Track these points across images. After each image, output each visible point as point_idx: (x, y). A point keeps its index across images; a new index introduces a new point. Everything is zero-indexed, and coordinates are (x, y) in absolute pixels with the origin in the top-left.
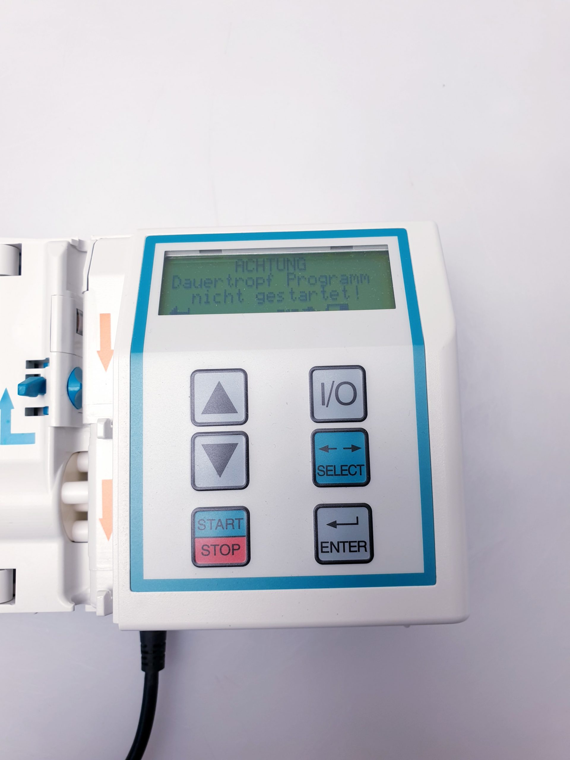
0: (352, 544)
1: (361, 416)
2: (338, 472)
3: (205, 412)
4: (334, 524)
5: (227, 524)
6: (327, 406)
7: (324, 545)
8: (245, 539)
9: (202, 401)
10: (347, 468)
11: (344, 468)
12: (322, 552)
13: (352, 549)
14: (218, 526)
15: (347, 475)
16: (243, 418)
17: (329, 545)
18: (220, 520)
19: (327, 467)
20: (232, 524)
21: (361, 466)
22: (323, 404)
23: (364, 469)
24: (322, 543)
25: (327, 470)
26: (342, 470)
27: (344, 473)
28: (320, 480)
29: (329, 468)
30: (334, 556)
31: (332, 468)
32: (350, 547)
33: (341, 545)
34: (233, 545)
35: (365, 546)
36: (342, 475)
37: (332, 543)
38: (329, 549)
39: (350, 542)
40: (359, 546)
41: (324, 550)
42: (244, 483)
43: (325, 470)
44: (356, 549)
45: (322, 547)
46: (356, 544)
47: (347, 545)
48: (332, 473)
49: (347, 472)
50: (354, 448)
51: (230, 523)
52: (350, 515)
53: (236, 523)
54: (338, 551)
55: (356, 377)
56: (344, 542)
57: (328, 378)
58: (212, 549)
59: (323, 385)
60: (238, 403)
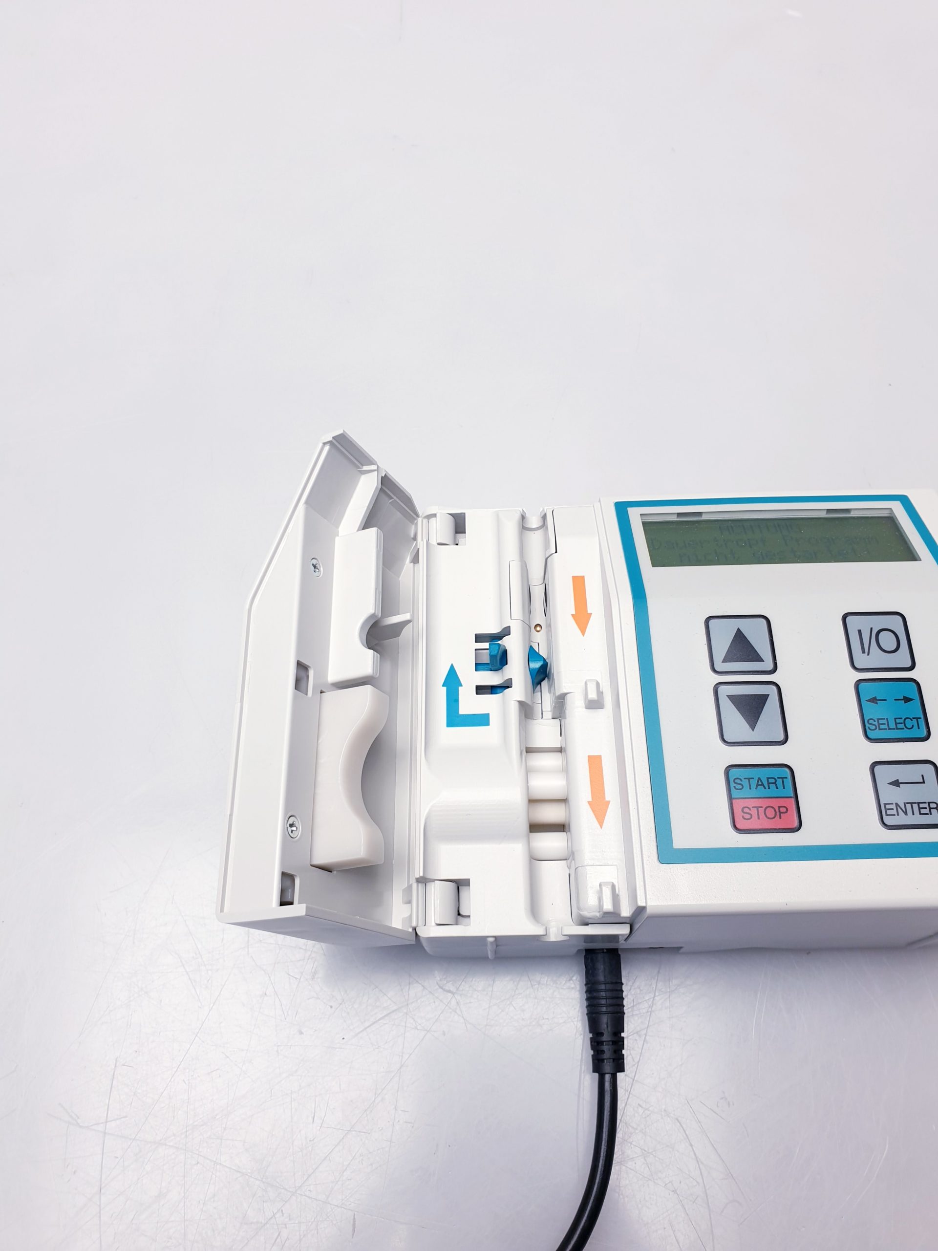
0: (922, 806)
1: (909, 664)
2: (893, 725)
3: (724, 661)
4: (896, 783)
5: (769, 784)
6: (868, 655)
7: (888, 807)
8: (793, 800)
9: (720, 651)
10: (902, 721)
11: (898, 721)
12: (887, 815)
13: (923, 811)
14: (758, 785)
15: (903, 729)
16: (770, 667)
17: (894, 806)
18: (759, 779)
19: (878, 720)
20: (775, 783)
21: (917, 719)
22: (864, 652)
23: (922, 722)
24: (885, 804)
25: (879, 724)
26: (896, 724)
27: (899, 726)
28: (871, 734)
29: (881, 722)
30: (902, 819)
31: (885, 721)
32: (920, 809)
33: (909, 806)
34: (779, 807)
36: (897, 729)
37: (897, 805)
38: (894, 812)
39: (919, 803)
40: (930, 809)
41: (889, 812)
42: (781, 737)
43: (876, 723)
44: (927, 811)
45: (886, 810)
46: (926, 805)
47: (915, 806)
48: (886, 726)
49: (902, 726)
50: (907, 700)
51: (772, 782)
52: (913, 773)
53: (779, 782)
54: (906, 813)
55: (895, 624)
56: (912, 804)
57: (864, 624)
58: (754, 812)
59: (860, 631)
60: (763, 650)
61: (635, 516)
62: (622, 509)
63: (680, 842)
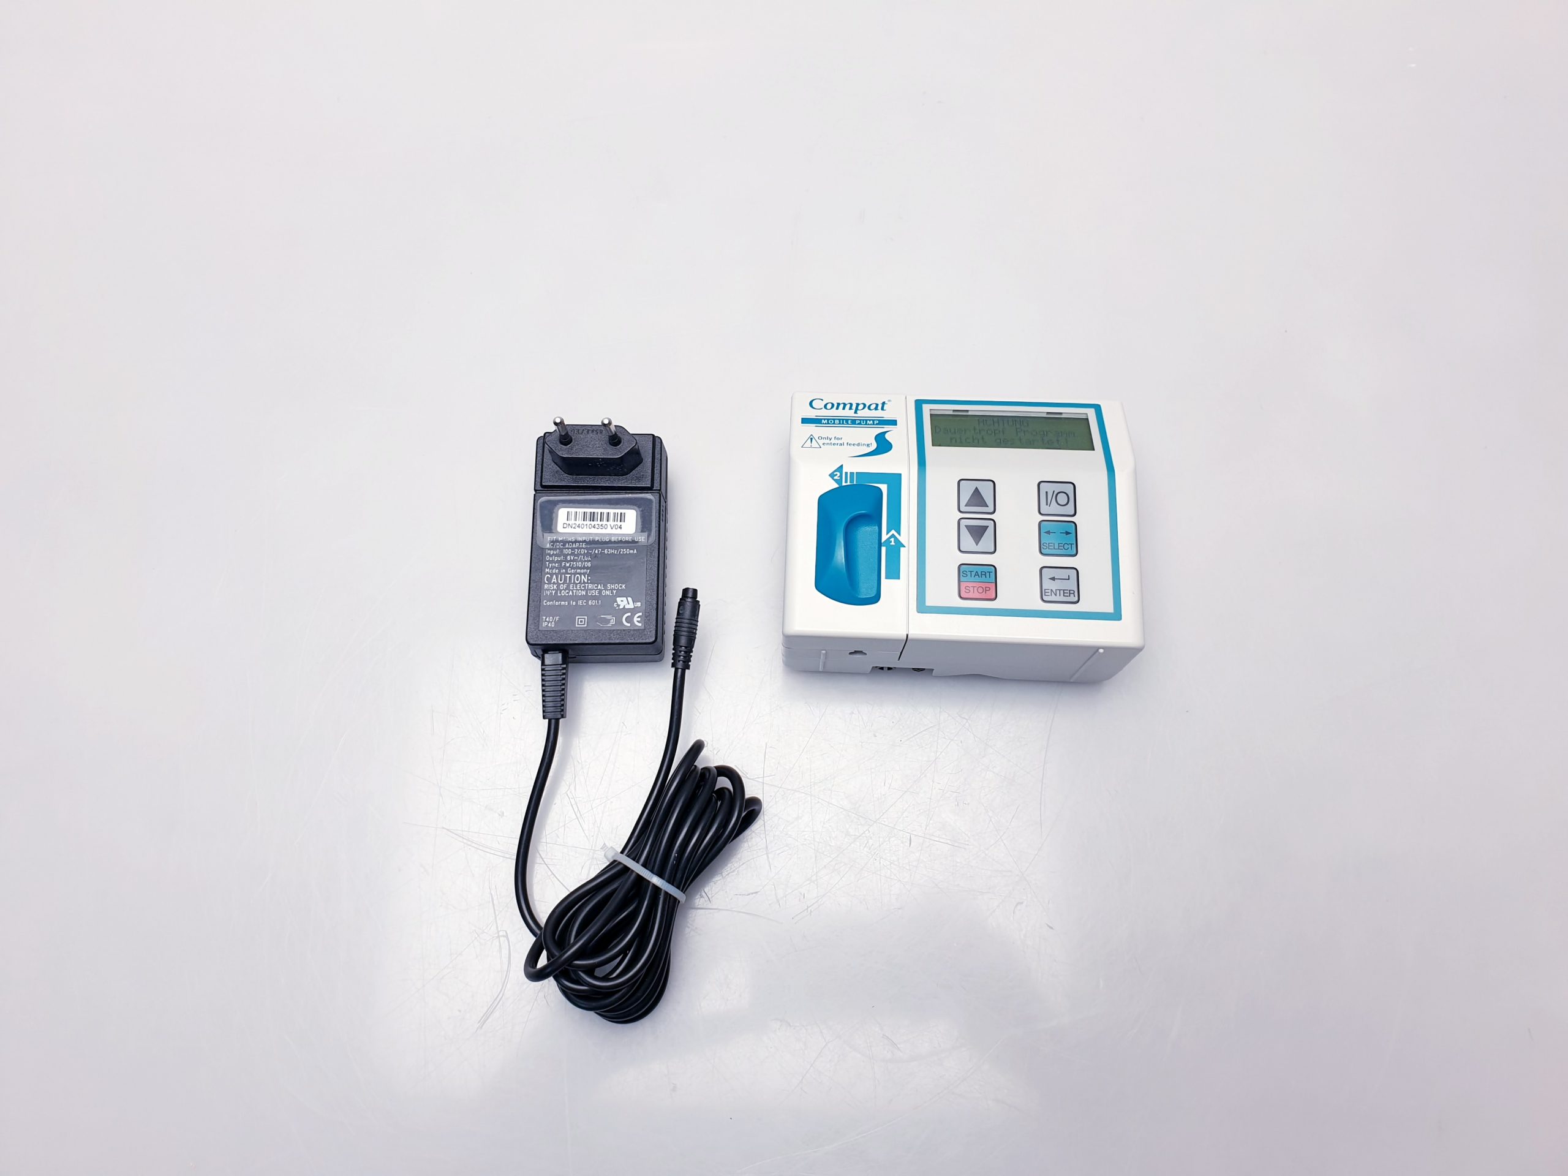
0: (1065, 591)
1: (1073, 513)
2: (1056, 547)
3: (966, 506)
4: (1053, 579)
5: (982, 575)
6: (1049, 506)
7: (1046, 591)
8: (994, 584)
9: (965, 498)
10: (1062, 545)
11: (1060, 545)
13: (1065, 594)
14: (975, 575)
15: (1063, 549)
16: (992, 510)
17: (1050, 591)
18: (977, 572)
19: (1049, 543)
20: (985, 575)
21: (1072, 544)
22: (1047, 504)
23: (1074, 546)
24: (1045, 590)
25: (1049, 546)
27: (1060, 548)
28: (1043, 551)
30: (1053, 598)
31: (1053, 545)
32: (1064, 593)
33: (1058, 591)
34: (986, 587)
35: (1074, 593)
36: (1059, 549)
37: (1051, 590)
38: (1050, 594)
39: (1064, 590)
40: (1070, 593)
41: (1046, 594)
42: (993, 550)
43: (1047, 545)
44: (1068, 595)
45: (1045, 592)
46: (1068, 592)
47: (1062, 592)
48: (1053, 548)
50: (1067, 533)
51: (984, 574)
52: (1064, 574)
53: (988, 574)
54: (1056, 595)
55: (1069, 489)
56: (1060, 590)
57: (1050, 488)
58: (971, 589)
59: (1047, 492)
60: (989, 501)
61: (926, 409)
62: (919, 404)
63: (929, 602)
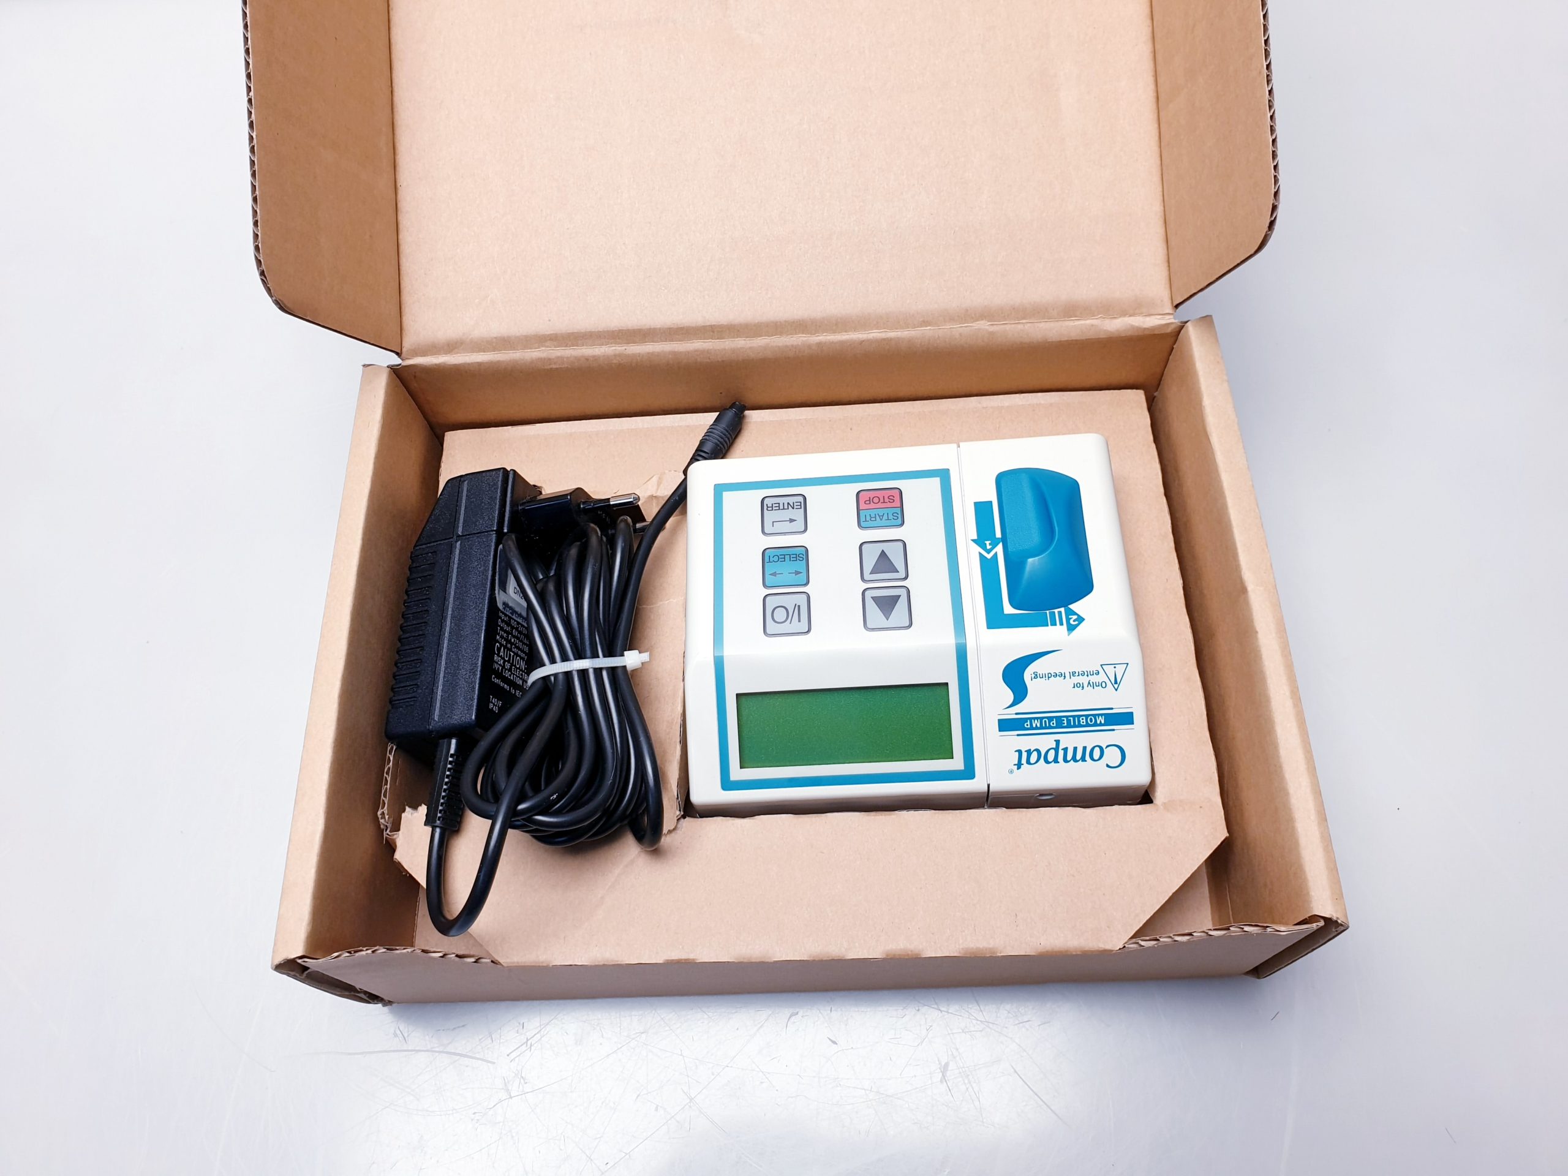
0: (777, 508)
1: (768, 599)
2: (787, 557)
3: (900, 595)
4: (791, 521)
5: (875, 517)
6: (796, 605)
7: (799, 507)
8: (860, 508)
9: (902, 603)
10: (780, 560)
11: (783, 560)
12: (801, 502)
13: (777, 505)
14: (883, 516)
15: (780, 555)
16: (867, 593)
17: (795, 507)
18: (881, 520)
19: (796, 560)
20: (871, 518)
21: (770, 562)
22: (799, 606)
23: (767, 559)
24: (801, 508)
25: (796, 557)
26: (785, 558)
27: (783, 556)
28: (803, 551)
29: (795, 559)
30: (791, 500)
31: (793, 559)
32: (779, 507)
33: (786, 507)
34: (870, 503)
35: (768, 507)
37: (793, 508)
38: (795, 504)
39: (779, 509)
40: (772, 507)
41: (799, 504)
42: (864, 547)
43: (798, 558)
44: (774, 505)
45: (801, 505)
46: (774, 508)
47: (781, 507)
48: (793, 556)
49: (780, 557)
50: (774, 574)
51: (873, 518)
52: (779, 528)
53: (868, 519)
54: (788, 503)
55: (772, 627)
56: (784, 509)
57: (795, 626)
58: (887, 500)
59: (799, 621)
60: (871, 604)
63: (936, 482)
